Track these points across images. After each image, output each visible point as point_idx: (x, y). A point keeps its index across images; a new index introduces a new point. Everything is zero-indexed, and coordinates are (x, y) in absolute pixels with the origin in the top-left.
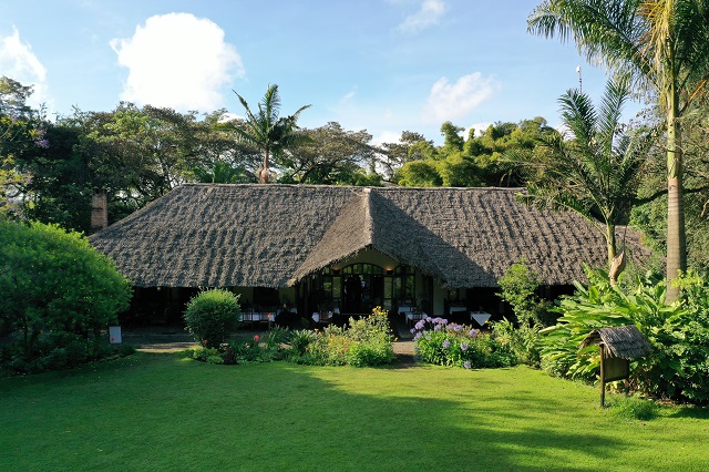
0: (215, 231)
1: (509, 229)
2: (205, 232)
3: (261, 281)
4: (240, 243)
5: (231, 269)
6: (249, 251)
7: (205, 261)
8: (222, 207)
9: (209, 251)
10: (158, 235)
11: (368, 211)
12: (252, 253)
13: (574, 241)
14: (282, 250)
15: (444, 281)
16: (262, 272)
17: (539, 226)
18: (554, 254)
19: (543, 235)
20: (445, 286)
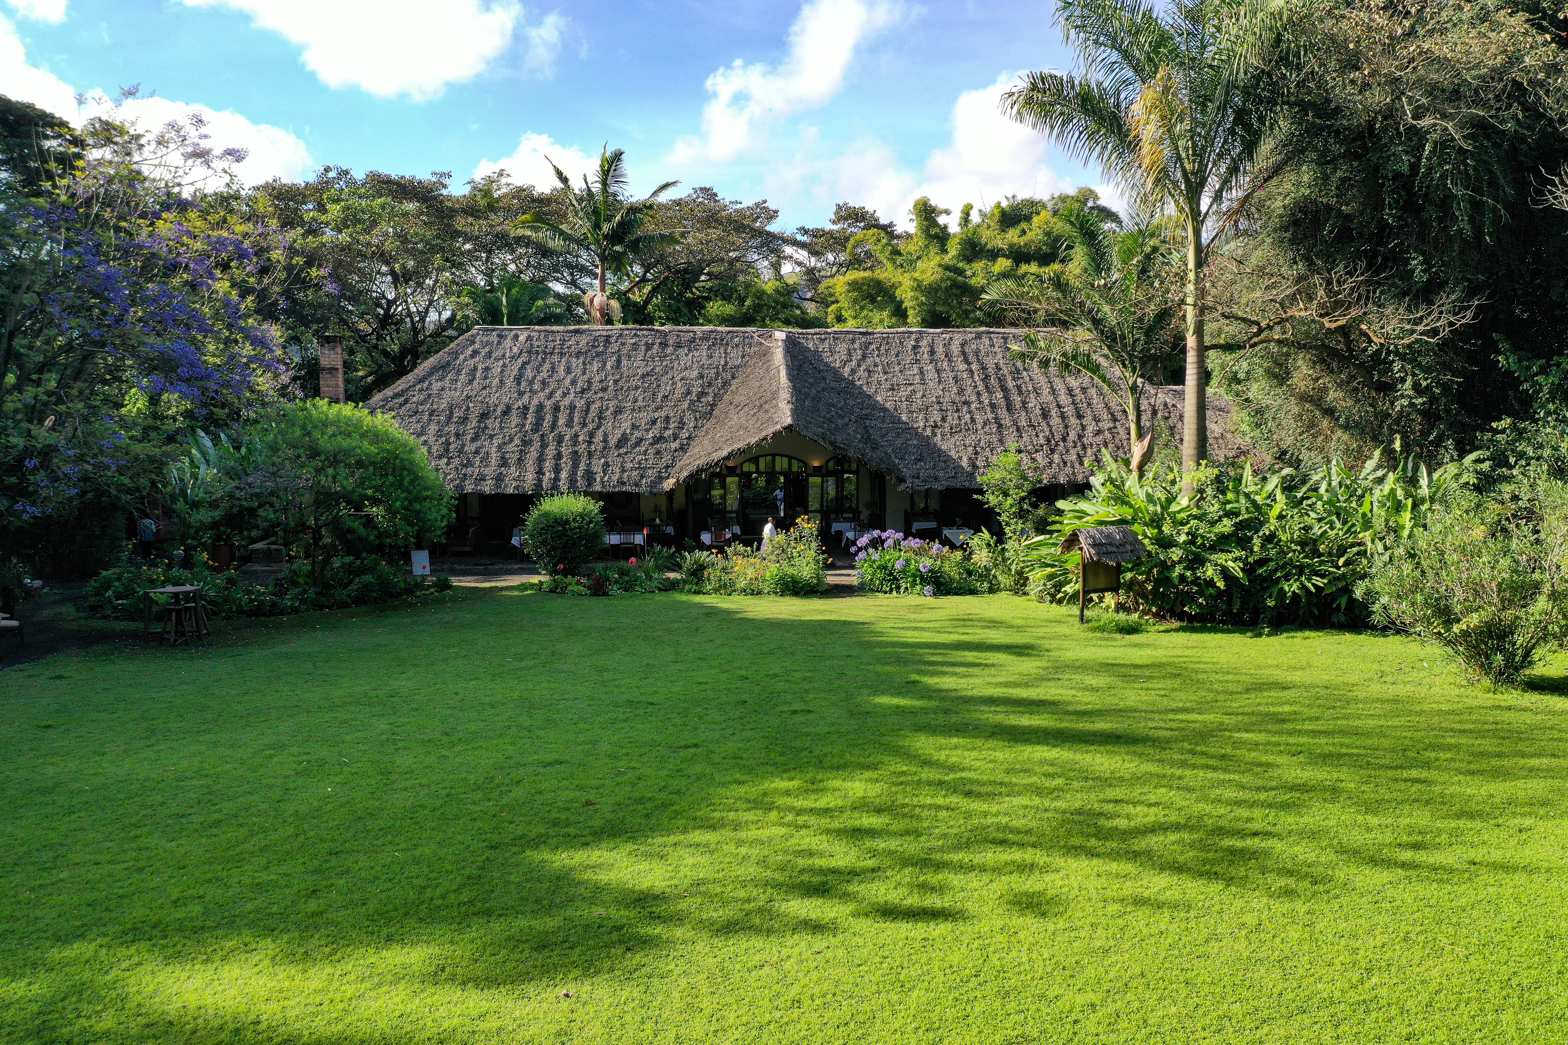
0: (540, 407)
1: (1006, 398)
2: (526, 408)
3: (624, 484)
4: (584, 425)
5: (575, 466)
6: (599, 437)
7: (533, 453)
8: (547, 366)
9: (536, 437)
10: (451, 413)
11: (783, 373)
12: (605, 441)
13: (1105, 416)
14: (651, 435)
15: (902, 480)
16: (623, 470)
17: (1053, 391)
18: (1073, 436)
19: (1059, 406)
20: (902, 487)
